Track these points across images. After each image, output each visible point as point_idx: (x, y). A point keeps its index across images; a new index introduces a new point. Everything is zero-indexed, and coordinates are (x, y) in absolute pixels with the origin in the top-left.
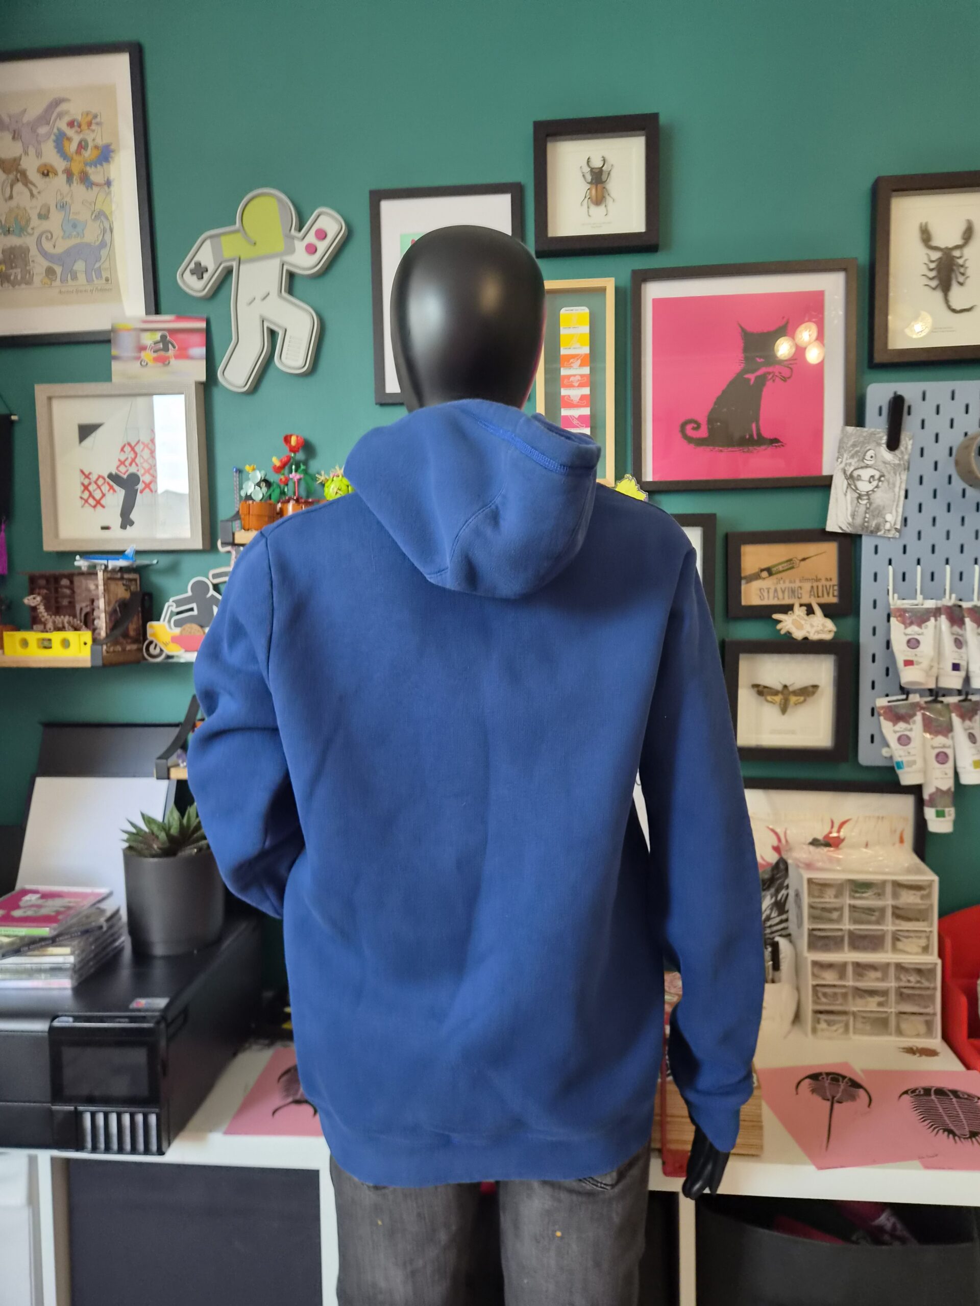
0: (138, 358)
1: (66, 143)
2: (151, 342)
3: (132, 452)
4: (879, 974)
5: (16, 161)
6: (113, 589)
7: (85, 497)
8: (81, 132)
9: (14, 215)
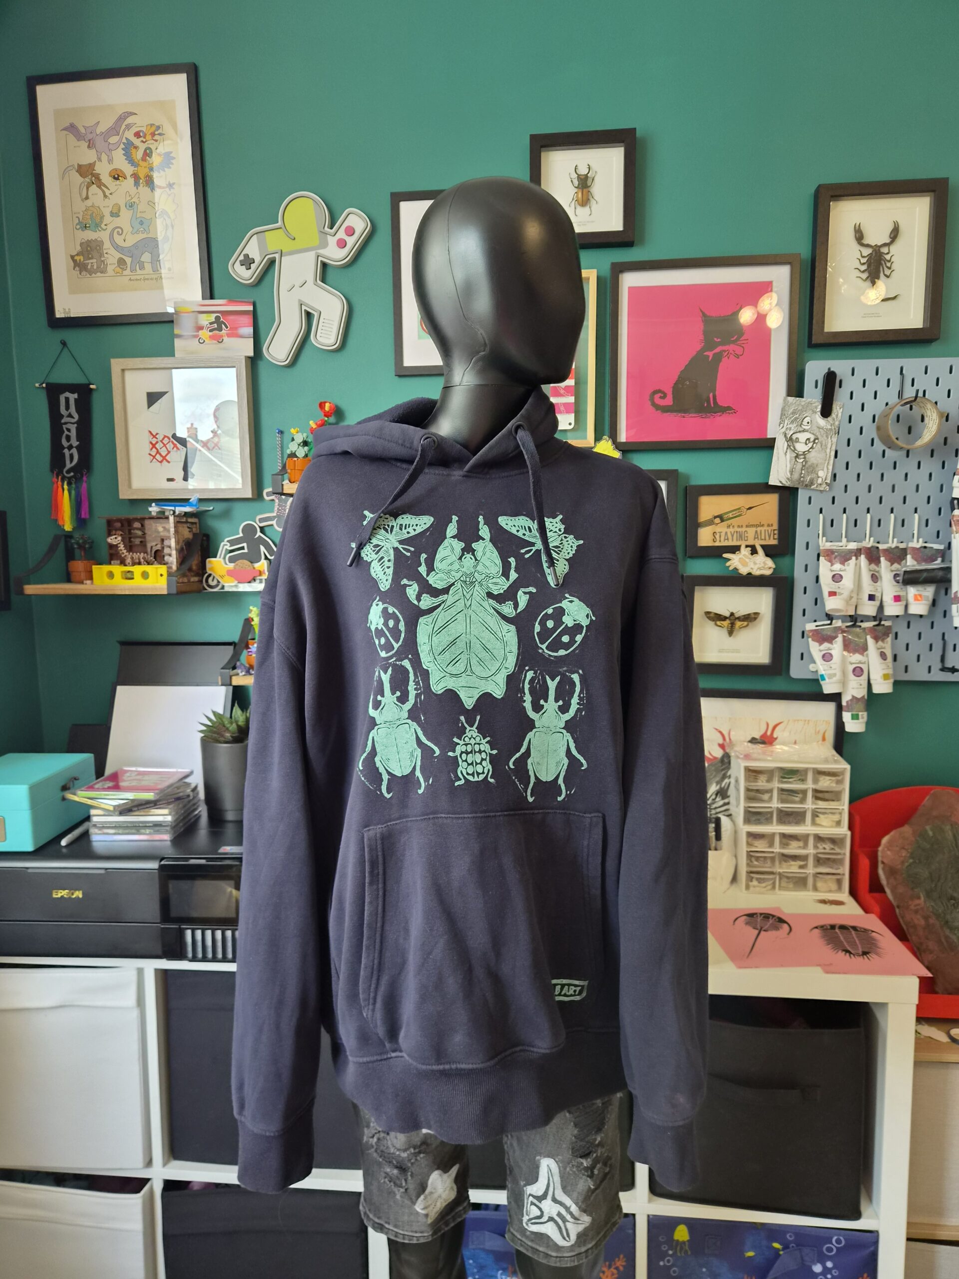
0: (196, 336)
1: (134, 151)
2: (207, 323)
4: (801, 844)
5: (91, 166)
6: (180, 531)
7: (154, 454)
8: (146, 141)
9: (90, 213)
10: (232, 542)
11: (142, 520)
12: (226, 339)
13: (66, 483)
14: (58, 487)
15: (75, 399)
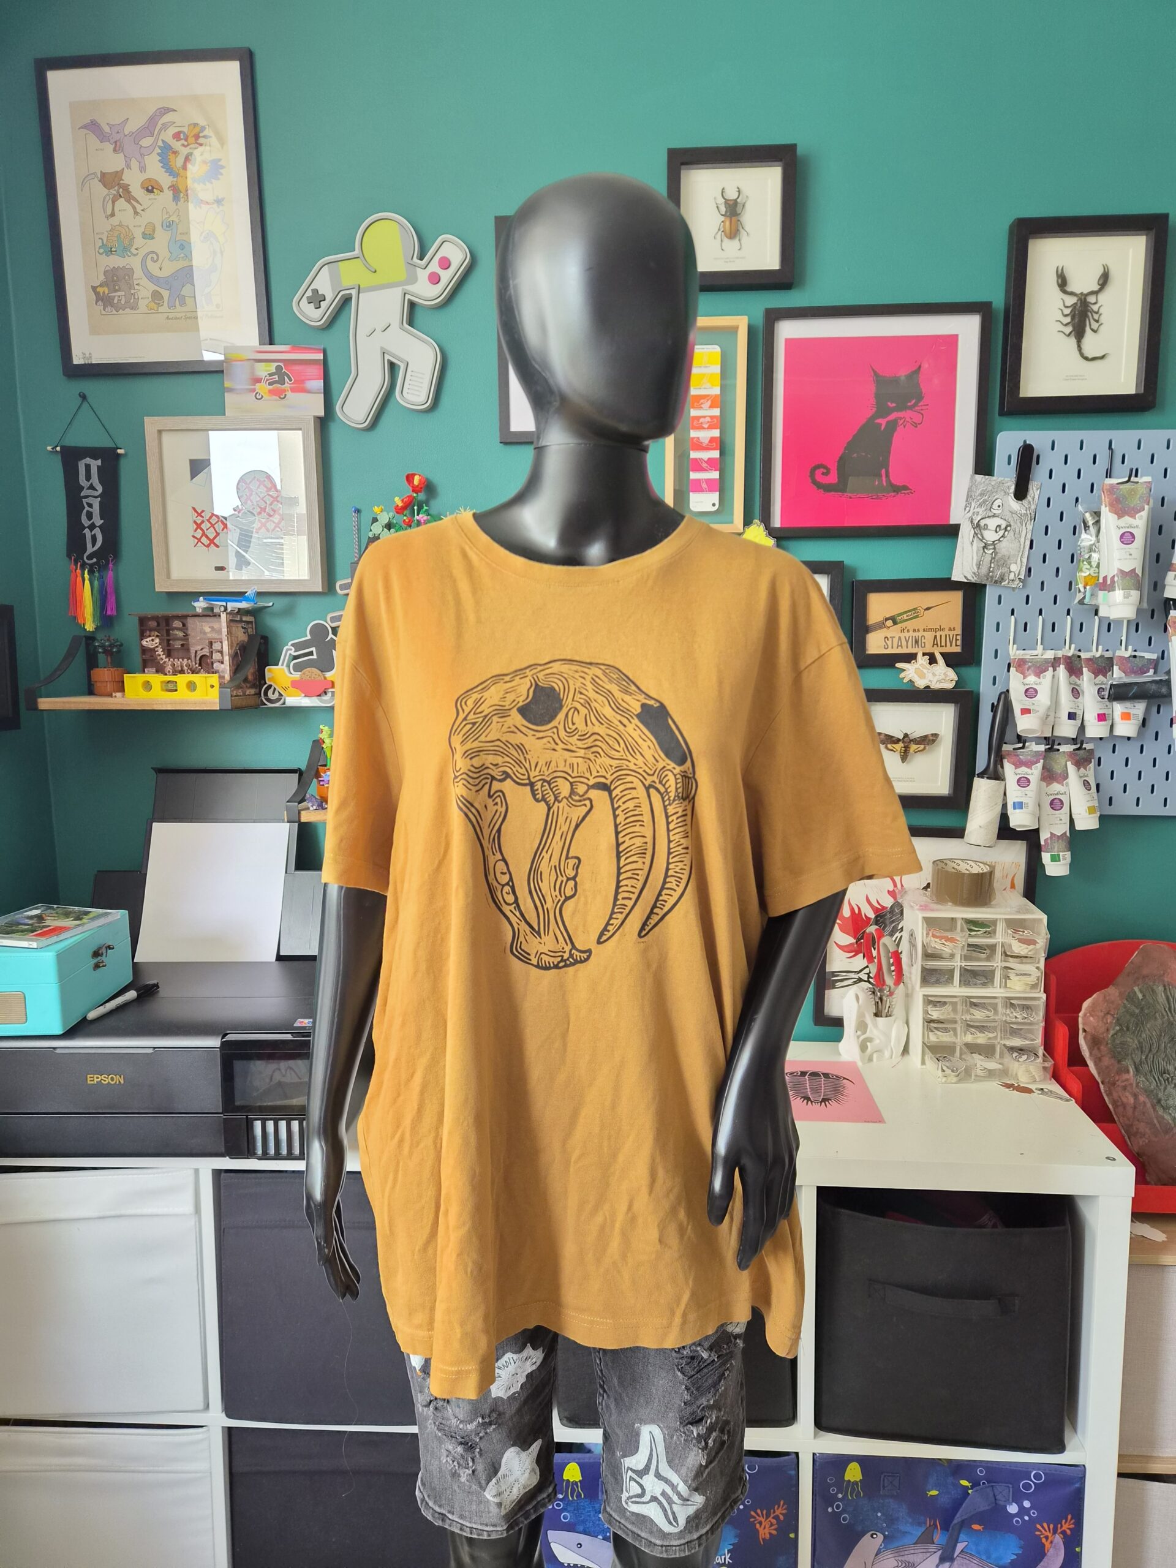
0: (254, 390)
1: (172, 157)
2: (266, 374)
5: (118, 175)
6: (234, 633)
7: (198, 536)
8: (188, 145)
9: (117, 233)
10: (298, 647)
11: (183, 618)
12: (289, 394)
13: (86, 572)
14: (76, 576)
15: (98, 466)
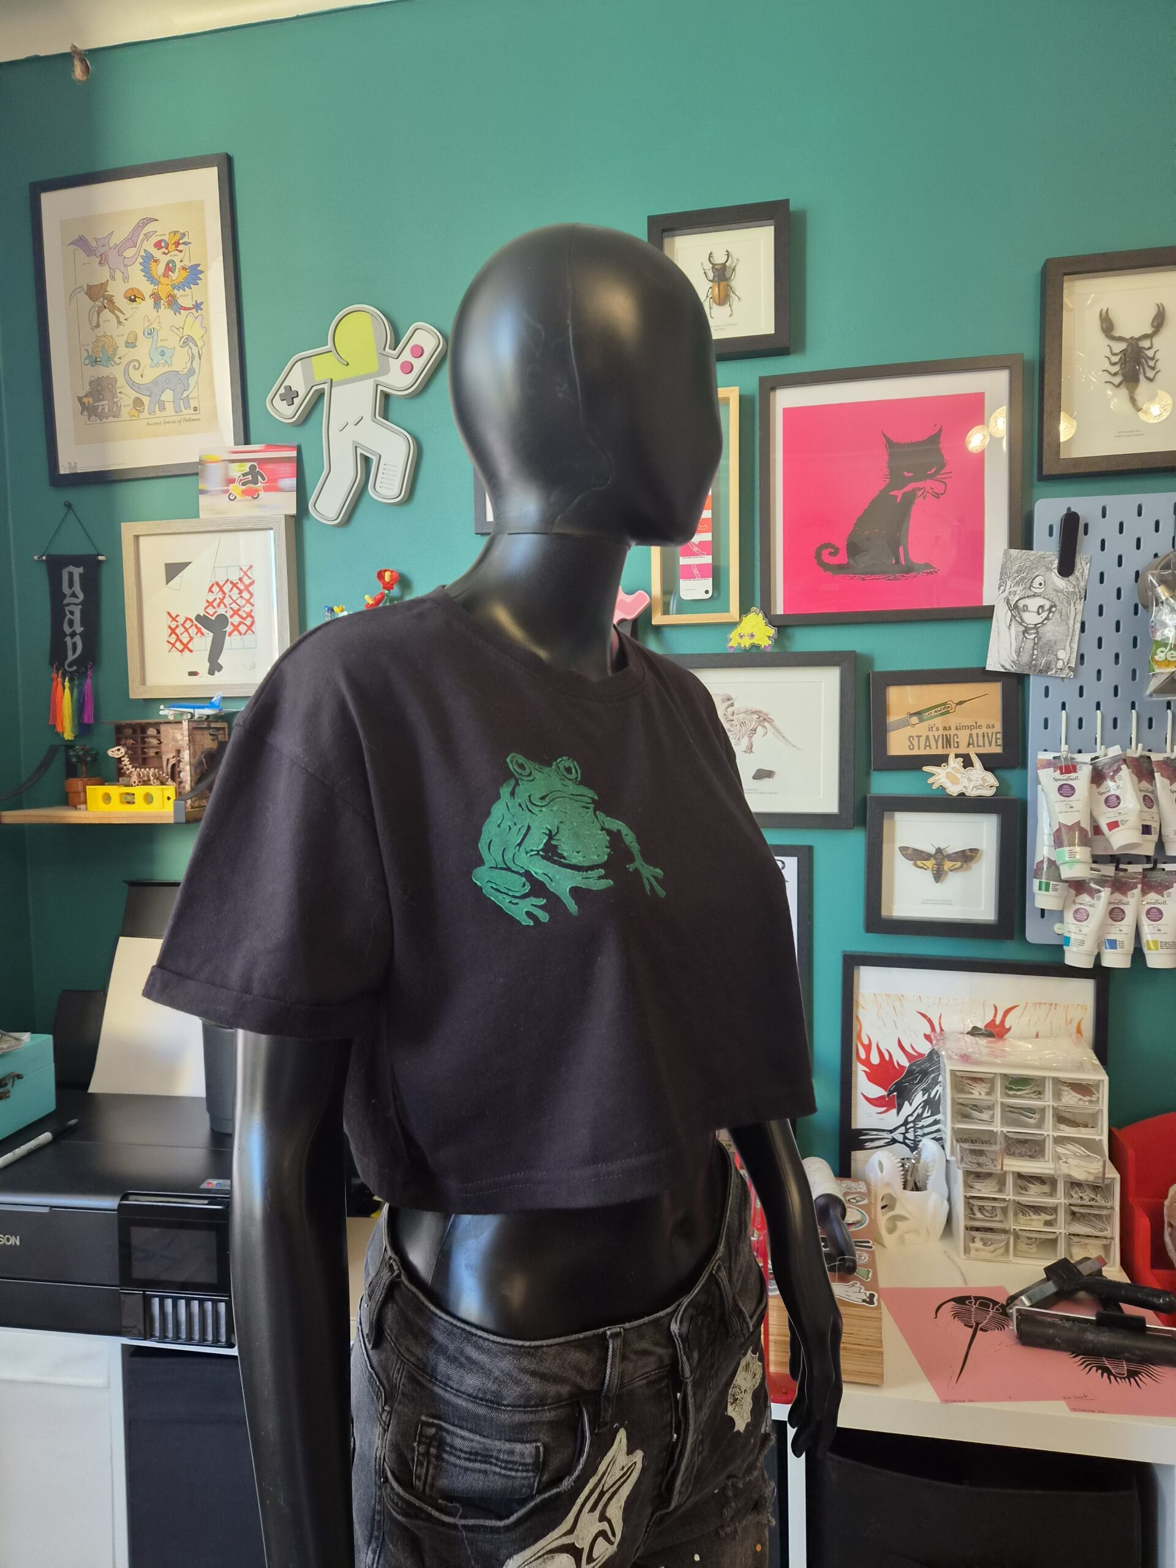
0: (227, 491)
1: (153, 265)
2: (240, 474)
3: (220, 593)
4: (1046, 1189)
5: (103, 286)
6: (198, 740)
7: (173, 641)
8: (169, 252)
9: (101, 343)
11: (157, 725)
12: (262, 494)
13: (67, 679)
14: (58, 684)
15: (80, 574)
